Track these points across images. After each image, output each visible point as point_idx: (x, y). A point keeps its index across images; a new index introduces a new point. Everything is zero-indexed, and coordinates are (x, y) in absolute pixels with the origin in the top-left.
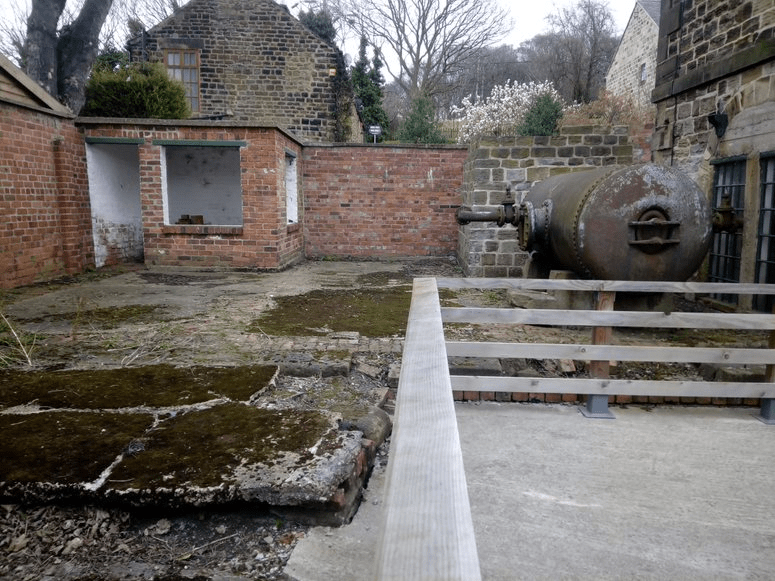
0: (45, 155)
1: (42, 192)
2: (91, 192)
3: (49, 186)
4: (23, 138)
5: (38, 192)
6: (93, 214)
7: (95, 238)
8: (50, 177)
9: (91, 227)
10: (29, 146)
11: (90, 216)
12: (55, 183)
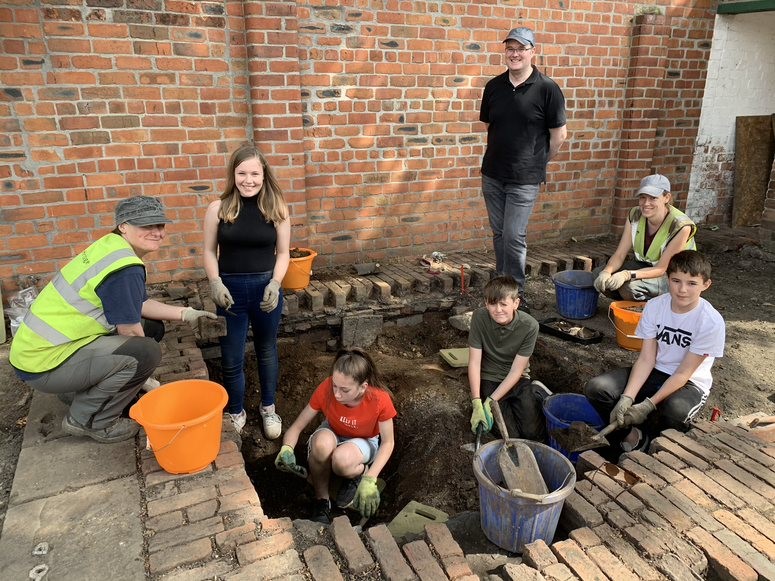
0: (612, 41)
1: (592, 104)
2: (706, 101)
3: (609, 94)
4: (568, 16)
5: (581, 105)
6: (701, 138)
7: (693, 178)
8: (615, 80)
9: (689, 160)
10: (580, 29)
11: (692, 142)
12: (623, 90)
